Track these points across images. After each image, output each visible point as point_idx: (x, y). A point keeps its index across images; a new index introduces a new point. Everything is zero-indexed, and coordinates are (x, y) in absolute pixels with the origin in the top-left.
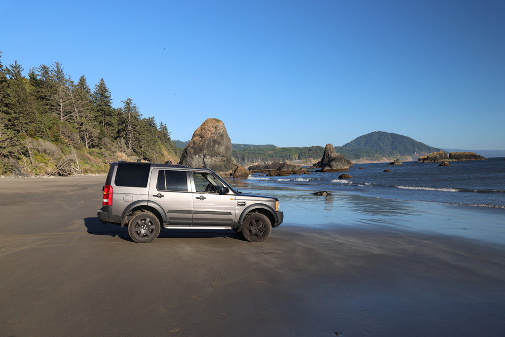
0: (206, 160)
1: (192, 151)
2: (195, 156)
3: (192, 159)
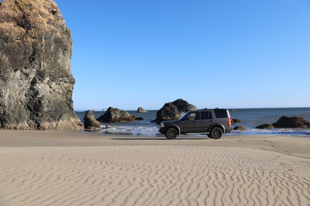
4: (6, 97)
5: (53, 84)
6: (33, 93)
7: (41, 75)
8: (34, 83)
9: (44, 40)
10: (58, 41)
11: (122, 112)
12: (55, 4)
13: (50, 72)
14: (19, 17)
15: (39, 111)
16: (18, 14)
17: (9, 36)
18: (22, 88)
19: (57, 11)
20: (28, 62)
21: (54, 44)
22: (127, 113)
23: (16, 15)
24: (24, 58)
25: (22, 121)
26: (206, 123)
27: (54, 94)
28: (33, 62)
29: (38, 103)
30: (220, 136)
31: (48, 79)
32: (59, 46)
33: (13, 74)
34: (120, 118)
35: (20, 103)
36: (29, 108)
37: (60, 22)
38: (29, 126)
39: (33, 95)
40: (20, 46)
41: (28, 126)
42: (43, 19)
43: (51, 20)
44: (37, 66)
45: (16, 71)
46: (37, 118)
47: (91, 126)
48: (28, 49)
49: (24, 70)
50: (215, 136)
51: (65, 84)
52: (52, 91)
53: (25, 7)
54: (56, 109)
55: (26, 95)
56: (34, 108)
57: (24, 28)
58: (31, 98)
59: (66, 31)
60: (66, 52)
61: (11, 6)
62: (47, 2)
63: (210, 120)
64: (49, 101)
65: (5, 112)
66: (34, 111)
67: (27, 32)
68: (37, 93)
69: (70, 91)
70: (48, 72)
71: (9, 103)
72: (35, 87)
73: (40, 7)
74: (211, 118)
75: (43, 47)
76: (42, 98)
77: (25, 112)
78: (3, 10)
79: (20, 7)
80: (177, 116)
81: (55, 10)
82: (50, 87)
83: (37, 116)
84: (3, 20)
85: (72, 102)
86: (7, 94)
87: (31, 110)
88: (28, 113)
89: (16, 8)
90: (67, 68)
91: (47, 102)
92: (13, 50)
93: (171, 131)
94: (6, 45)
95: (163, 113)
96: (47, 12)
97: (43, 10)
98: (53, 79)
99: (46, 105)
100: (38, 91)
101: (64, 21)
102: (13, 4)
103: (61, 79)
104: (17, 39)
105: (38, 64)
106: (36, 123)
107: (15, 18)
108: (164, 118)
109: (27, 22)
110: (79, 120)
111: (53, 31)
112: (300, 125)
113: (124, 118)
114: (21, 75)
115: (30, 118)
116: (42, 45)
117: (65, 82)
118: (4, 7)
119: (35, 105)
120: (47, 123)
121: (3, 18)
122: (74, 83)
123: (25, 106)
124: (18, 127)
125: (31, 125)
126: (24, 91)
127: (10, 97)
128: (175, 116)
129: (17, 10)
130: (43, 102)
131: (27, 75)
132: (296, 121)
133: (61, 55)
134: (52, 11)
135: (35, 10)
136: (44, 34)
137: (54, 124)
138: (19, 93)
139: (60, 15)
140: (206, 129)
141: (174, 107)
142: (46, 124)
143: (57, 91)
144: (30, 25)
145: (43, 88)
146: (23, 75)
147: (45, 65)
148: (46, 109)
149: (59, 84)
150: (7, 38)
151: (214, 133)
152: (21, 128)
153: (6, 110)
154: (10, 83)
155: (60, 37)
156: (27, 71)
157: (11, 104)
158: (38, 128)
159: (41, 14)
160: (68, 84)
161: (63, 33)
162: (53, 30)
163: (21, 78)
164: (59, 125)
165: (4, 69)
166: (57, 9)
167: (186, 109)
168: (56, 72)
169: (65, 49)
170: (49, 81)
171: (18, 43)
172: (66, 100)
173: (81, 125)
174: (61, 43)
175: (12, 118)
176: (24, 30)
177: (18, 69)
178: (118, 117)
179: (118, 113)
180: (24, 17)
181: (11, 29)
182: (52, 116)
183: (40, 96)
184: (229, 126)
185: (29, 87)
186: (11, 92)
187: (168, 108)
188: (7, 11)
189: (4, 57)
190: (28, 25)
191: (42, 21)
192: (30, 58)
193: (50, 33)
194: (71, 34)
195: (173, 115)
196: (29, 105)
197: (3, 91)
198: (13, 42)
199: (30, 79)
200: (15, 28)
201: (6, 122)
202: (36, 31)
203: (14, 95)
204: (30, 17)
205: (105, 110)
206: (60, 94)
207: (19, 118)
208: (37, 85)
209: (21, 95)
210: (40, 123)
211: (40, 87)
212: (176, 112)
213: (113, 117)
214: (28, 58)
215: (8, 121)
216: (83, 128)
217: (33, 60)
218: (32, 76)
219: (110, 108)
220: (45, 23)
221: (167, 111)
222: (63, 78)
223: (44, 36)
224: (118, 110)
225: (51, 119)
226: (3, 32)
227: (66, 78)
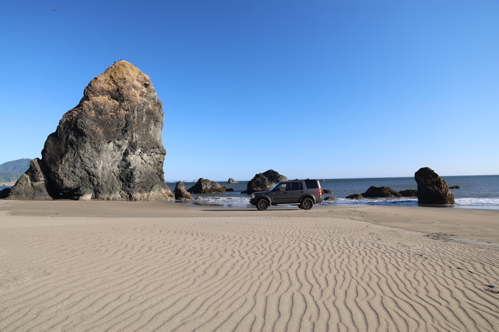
0: (131, 158)
1: (100, 131)
2: (106, 145)
3: (98, 151)
4: (100, 168)
5: (145, 156)
6: (125, 164)
7: (133, 146)
8: (126, 154)
9: (136, 112)
10: (150, 113)
11: (212, 182)
12: (148, 77)
13: (142, 144)
14: (113, 90)
15: (131, 182)
16: (112, 87)
17: (103, 109)
18: (115, 159)
19: (149, 84)
20: (121, 134)
21: (145, 115)
22: (218, 184)
23: (111, 89)
24: (117, 130)
25: (115, 192)
26: (297, 193)
27: (145, 165)
28: (126, 134)
29: (130, 175)
30: (311, 207)
31: (140, 150)
32: (151, 118)
33: (107, 146)
34: (211, 189)
35: (113, 174)
36: (121, 179)
37: (152, 95)
38: (122, 197)
39: (125, 166)
40: (113, 118)
41: (120, 196)
42: (136, 92)
43: (143, 93)
44: (129, 138)
45: (109, 142)
46: (129, 189)
47: (182, 197)
48: (121, 120)
49: (117, 141)
50: (306, 207)
51: (156, 156)
52: (144, 162)
53: (119, 81)
54: (148, 180)
55: (118, 167)
56: (126, 179)
57: (118, 101)
58: (123, 169)
59: (158, 103)
60: (157, 123)
61: (106, 80)
62: (140, 76)
63: (301, 191)
64: (141, 172)
65: (98, 183)
66: (126, 182)
67: (120, 105)
68: (129, 164)
69: (161, 162)
70: (140, 143)
71: (102, 174)
72: (127, 158)
73: (133, 80)
74: (302, 188)
75: (136, 119)
76: (134, 169)
77: (117, 183)
78: (99, 85)
79: (115, 81)
80: (268, 186)
81: (147, 83)
82: (142, 158)
83: (129, 187)
84: (98, 94)
85: (163, 173)
86: (101, 166)
87: (123, 181)
88: (120, 184)
89: (111, 82)
90: (158, 139)
91: (139, 173)
92: (107, 122)
93: (262, 202)
94: (100, 117)
95: (254, 184)
96: (139, 85)
97: (136, 83)
98: (144, 151)
99: (137, 176)
100: (130, 162)
101: (156, 94)
102: (108, 78)
103: (152, 150)
104: (111, 112)
105: (130, 135)
106: (128, 194)
107: (109, 92)
108: (254, 189)
109: (121, 95)
110: (170, 192)
111: (145, 104)
112: (388, 194)
113: (214, 190)
114: (113, 147)
115: (122, 189)
116: (134, 117)
117: (156, 153)
118: (100, 82)
119: (127, 176)
120: (139, 194)
121: (98, 92)
122: (165, 154)
123: (117, 177)
124: (111, 198)
125: (123, 196)
126: (117, 163)
127: (103, 168)
128: (265, 186)
129: (112, 84)
130: (134, 173)
131: (119, 146)
132: (384, 191)
133: (152, 127)
134: (145, 84)
135: (128, 84)
136: (137, 106)
137: (146, 195)
138: (112, 165)
139: (152, 87)
140: (297, 199)
141: (265, 178)
142: (137, 195)
143: (148, 162)
144: (123, 98)
145: (135, 159)
146: (116, 148)
147: (137, 136)
148: (137, 180)
149: (150, 156)
150: (102, 111)
151: (305, 204)
152: (114, 199)
153: (100, 181)
154: (104, 155)
155: (152, 109)
156: (120, 143)
157: (104, 175)
158: (130, 199)
159: (135, 87)
160: (159, 156)
161: (155, 105)
162: (146, 102)
163: (114, 149)
164: (150, 196)
165: (98, 141)
166: (149, 82)
167: (277, 179)
168: (147, 143)
169: (157, 121)
170: (140, 152)
171: (112, 116)
172: (157, 171)
173: (172, 196)
174: (153, 115)
175: (105, 189)
176: (118, 103)
177: (111, 141)
178: (209, 188)
179: (208, 184)
180: (118, 90)
181: (105, 102)
182: (143, 187)
183: (132, 167)
184: (319, 197)
185: (122, 158)
186: (105, 164)
187: (259, 179)
188: (102, 85)
189: (99, 129)
190: (122, 98)
191: (135, 94)
192: (122, 130)
193: (142, 105)
194: (162, 106)
195: (263, 186)
196: (121, 176)
197: (97, 162)
198: (107, 114)
199: (122, 150)
200: (109, 101)
201: (99, 192)
202: (129, 103)
203: (107, 166)
204: (123, 90)
205: (195, 181)
206: (151, 165)
207: (111, 188)
208: (129, 156)
209: (114, 166)
210: (132, 194)
211: (132, 158)
212: (267, 183)
213: (204, 188)
214: (121, 130)
215: (102, 192)
216: (174, 199)
217: (126, 131)
218: (124, 148)
219: (201, 179)
220: (138, 96)
221: (258, 182)
222: (154, 150)
223: (136, 108)
224: (208, 181)
225: (143, 190)
226: (98, 105)
227: (157, 150)
